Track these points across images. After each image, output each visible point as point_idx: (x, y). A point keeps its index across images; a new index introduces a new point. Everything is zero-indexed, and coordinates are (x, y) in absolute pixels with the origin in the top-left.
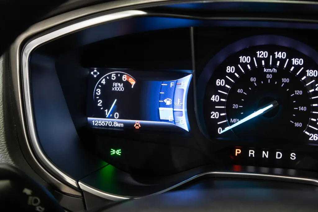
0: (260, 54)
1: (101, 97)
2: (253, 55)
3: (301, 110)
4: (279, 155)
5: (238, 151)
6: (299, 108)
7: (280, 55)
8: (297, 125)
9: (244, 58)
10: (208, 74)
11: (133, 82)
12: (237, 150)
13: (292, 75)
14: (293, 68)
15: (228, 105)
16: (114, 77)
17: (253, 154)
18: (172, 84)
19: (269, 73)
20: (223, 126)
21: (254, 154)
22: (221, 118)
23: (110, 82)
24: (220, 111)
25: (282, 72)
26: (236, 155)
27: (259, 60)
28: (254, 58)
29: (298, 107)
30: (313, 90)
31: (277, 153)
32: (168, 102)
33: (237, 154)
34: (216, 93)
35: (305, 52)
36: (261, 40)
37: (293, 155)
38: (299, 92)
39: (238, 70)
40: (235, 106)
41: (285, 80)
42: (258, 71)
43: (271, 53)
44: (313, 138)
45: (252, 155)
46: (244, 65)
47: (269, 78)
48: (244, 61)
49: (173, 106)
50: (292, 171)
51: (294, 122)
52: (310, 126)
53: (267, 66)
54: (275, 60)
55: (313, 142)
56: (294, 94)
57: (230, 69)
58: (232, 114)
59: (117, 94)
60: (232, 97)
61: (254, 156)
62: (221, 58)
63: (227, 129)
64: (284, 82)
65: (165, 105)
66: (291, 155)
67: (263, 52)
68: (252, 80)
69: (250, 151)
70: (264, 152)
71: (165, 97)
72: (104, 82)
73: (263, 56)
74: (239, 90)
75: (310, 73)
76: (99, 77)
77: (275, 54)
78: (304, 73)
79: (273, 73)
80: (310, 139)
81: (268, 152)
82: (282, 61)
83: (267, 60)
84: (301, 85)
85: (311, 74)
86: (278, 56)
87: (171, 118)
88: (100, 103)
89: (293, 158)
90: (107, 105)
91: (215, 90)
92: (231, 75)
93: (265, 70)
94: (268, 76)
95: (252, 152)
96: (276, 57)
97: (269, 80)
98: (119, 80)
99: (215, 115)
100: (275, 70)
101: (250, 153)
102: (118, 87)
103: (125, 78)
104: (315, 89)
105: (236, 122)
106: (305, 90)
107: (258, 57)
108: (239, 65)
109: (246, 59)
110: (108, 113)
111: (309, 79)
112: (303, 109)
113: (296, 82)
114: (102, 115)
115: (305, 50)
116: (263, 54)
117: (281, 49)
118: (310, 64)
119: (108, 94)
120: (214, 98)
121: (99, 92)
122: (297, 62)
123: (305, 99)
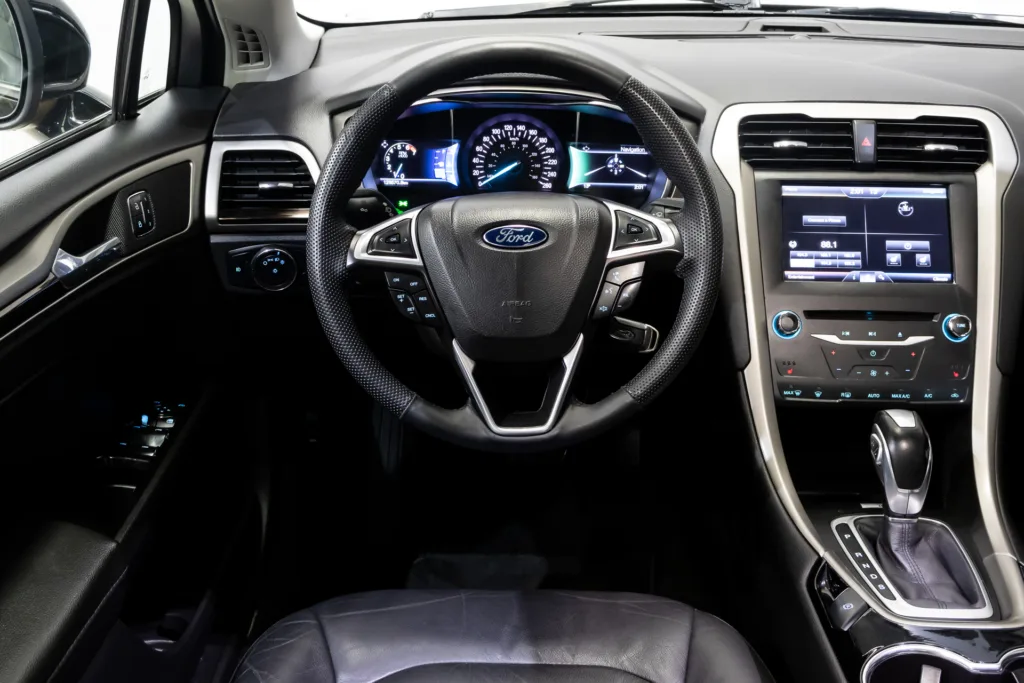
1: (390, 163)
2: (502, 128)
6: (535, 166)
7: (521, 128)
8: (535, 177)
10: (470, 143)
11: (414, 151)
13: (530, 143)
14: (530, 137)
15: (485, 165)
16: (399, 147)
18: (444, 151)
19: (514, 141)
20: (482, 180)
22: (481, 175)
23: (396, 152)
24: (480, 169)
25: (523, 140)
27: (506, 132)
28: (503, 131)
30: (544, 152)
32: (441, 164)
34: (476, 157)
35: (538, 126)
36: (508, 117)
38: (535, 154)
39: (491, 140)
40: (490, 166)
41: (525, 146)
42: (506, 140)
43: (514, 126)
46: (496, 136)
49: (445, 167)
51: (532, 176)
52: (543, 178)
53: (512, 136)
54: (517, 132)
56: (531, 156)
57: (486, 139)
58: (489, 171)
59: (403, 160)
60: (488, 159)
62: (479, 131)
63: (485, 182)
65: (438, 167)
71: (439, 161)
72: (392, 151)
74: (492, 153)
75: (541, 140)
76: (388, 148)
77: (517, 127)
78: (537, 140)
79: (516, 141)
80: (544, 187)
82: (523, 132)
83: (512, 132)
84: (536, 149)
87: (444, 177)
88: (389, 167)
90: (395, 168)
91: (475, 154)
92: (487, 143)
93: (511, 139)
94: (513, 143)
96: (518, 130)
97: (514, 146)
98: (403, 149)
99: (476, 173)
100: (517, 139)
102: (403, 155)
103: (408, 147)
105: (492, 177)
106: (539, 152)
107: (506, 129)
108: (492, 136)
110: (395, 174)
111: (541, 144)
112: (538, 166)
113: (533, 147)
114: (391, 176)
115: (538, 124)
116: (508, 127)
117: (521, 123)
118: (541, 134)
119: (395, 160)
120: (475, 160)
121: (388, 159)
122: (533, 132)
123: (539, 159)
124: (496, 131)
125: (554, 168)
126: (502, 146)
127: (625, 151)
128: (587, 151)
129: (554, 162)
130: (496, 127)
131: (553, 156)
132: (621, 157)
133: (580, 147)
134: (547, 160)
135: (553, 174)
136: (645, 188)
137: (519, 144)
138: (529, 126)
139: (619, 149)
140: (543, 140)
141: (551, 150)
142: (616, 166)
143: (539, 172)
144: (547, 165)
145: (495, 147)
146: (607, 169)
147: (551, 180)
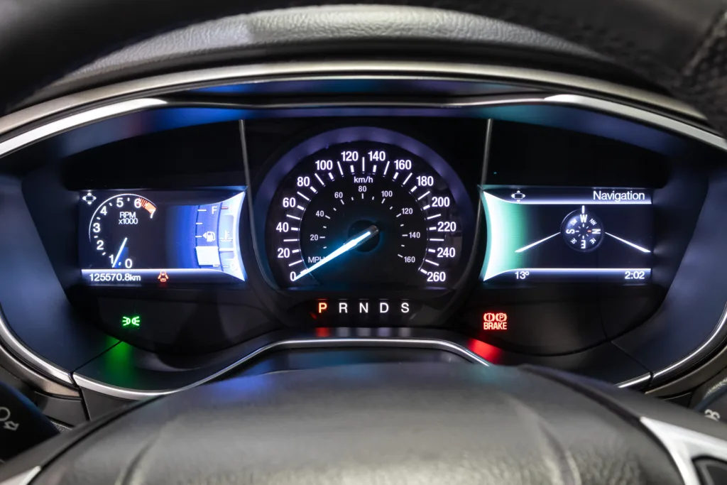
0: (346, 156)
1: (101, 236)
2: (337, 157)
3: (413, 237)
4: (384, 308)
5: (323, 306)
6: (409, 235)
7: (377, 156)
8: (408, 259)
9: (323, 163)
10: (268, 190)
11: (151, 209)
12: (320, 304)
13: (396, 186)
14: (397, 174)
15: (304, 235)
16: (120, 203)
17: (345, 308)
18: (214, 209)
19: (362, 184)
20: (298, 269)
21: (347, 308)
22: (294, 257)
23: (114, 212)
24: (292, 246)
25: (382, 181)
26: (320, 313)
27: (346, 166)
28: (338, 163)
29: (408, 233)
30: (428, 206)
31: (381, 304)
32: (210, 237)
33: (322, 310)
34: (284, 219)
35: (414, 151)
36: (348, 135)
37: (405, 305)
38: (408, 211)
39: (314, 182)
40: (314, 237)
41: (387, 194)
42: (345, 183)
43: (363, 153)
44: (432, 278)
45: (343, 310)
46: (324, 174)
47: (363, 192)
48: (323, 167)
49: (217, 243)
50: (405, 331)
51: (404, 256)
52: (427, 261)
53: (358, 173)
54: (369, 165)
55: (433, 284)
56: (400, 214)
57: (302, 181)
58: (311, 250)
59: (128, 230)
60: (308, 223)
61: (346, 312)
62: (287, 165)
63: (304, 273)
64: (385, 197)
65: (204, 242)
66: (402, 306)
67: (350, 152)
68: (337, 196)
69: (340, 304)
70: (361, 305)
71: (205, 229)
72: (104, 211)
73: (351, 158)
74: (318, 212)
75: (423, 180)
76: (96, 204)
77: (369, 155)
78: (413, 182)
79: (367, 184)
80: (429, 280)
81: (367, 304)
82: (381, 165)
83: (358, 165)
84: (411, 200)
85: (424, 183)
86: (374, 158)
87: (215, 263)
88: (100, 245)
89: (405, 310)
90: (111, 248)
91: (282, 214)
92: (305, 190)
93: (355, 180)
94: (361, 188)
95: (343, 306)
96: (371, 160)
97: (363, 194)
98: (129, 207)
99: (283, 253)
100: (370, 179)
101: (341, 308)
102: (128, 218)
103: (138, 203)
104: (431, 205)
105: (317, 262)
106: (417, 207)
107: (344, 160)
108: (317, 175)
109: (326, 165)
110: (114, 260)
111: (422, 190)
112: (415, 235)
113: (404, 196)
114: (105, 264)
115: (413, 147)
116: (351, 156)
117: (377, 147)
118: (421, 167)
119: (112, 231)
120: (281, 227)
121: (97, 228)
122: (402, 164)
124: (324, 165)
125: (449, 239)
127: (602, 199)
128: (519, 202)
129: (451, 226)
130: (323, 155)
131: (446, 214)
132: (592, 210)
133: (505, 193)
134: (434, 222)
135: (448, 253)
136: (649, 278)
137: (374, 189)
138: (395, 152)
139: (589, 195)
140: (425, 181)
141: (444, 202)
142: (583, 230)
143: (419, 249)
144: (435, 234)
145: (322, 198)
146: (563, 239)
147: (445, 264)
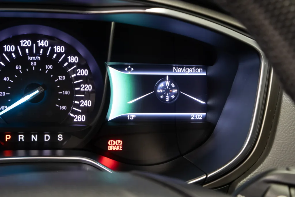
0: (23, 43)
2: (17, 44)
3: (65, 94)
4: (47, 138)
5: (8, 137)
6: (63, 93)
7: (43, 43)
8: (62, 108)
9: (9, 47)
12: (6, 136)
13: (54, 62)
14: (55, 55)
17: (22, 138)
19: (34, 61)
21: (24, 138)
25: (46, 59)
26: (6, 140)
27: (23, 49)
28: (18, 47)
29: (62, 91)
30: (75, 75)
31: (45, 135)
33: (8, 140)
35: (66, 40)
36: (24, 30)
37: (60, 136)
38: (62, 78)
39: (3, 59)
40: (3, 94)
41: (49, 67)
42: (22, 60)
43: (34, 41)
44: (77, 119)
45: (21, 140)
46: (9, 54)
47: (34, 66)
48: (9, 50)
50: (60, 152)
51: (60, 106)
52: (74, 108)
53: (31, 54)
54: (38, 49)
55: (78, 123)
56: (57, 80)
61: (23, 140)
64: (47, 69)
66: (59, 136)
67: (26, 41)
68: (17, 68)
69: (19, 136)
70: (33, 136)
73: (26, 44)
74: (5, 78)
75: (72, 59)
77: (38, 43)
78: (65, 60)
79: (37, 61)
80: (75, 120)
81: (36, 135)
82: (45, 49)
83: (31, 49)
84: (64, 71)
85: (72, 61)
86: (41, 44)
89: (60, 139)
93: (29, 58)
94: (33, 63)
95: (21, 137)
96: (39, 46)
97: (34, 67)
100: (39, 58)
101: (19, 138)
104: (76, 74)
105: (4, 109)
106: (68, 75)
107: (22, 45)
108: (4, 54)
109: (11, 48)
111: (71, 65)
112: (67, 93)
113: (59, 69)
115: (66, 38)
116: (26, 43)
117: (43, 38)
118: (70, 51)
122: (58, 49)
123: (69, 84)
125: (87, 96)
126: (18, 67)
127: (178, 72)
128: (130, 73)
129: (89, 87)
130: (8, 42)
131: (86, 80)
132: (173, 79)
133: (120, 68)
134: (78, 85)
135: (87, 104)
136: (205, 119)
137: (41, 64)
138: (54, 41)
139: (170, 69)
140: (73, 59)
141: (84, 72)
142: (167, 90)
143: (69, 101)
144: (79, 92)
145: (8, 69)
146: (156, 96)
147: (85, 111)
